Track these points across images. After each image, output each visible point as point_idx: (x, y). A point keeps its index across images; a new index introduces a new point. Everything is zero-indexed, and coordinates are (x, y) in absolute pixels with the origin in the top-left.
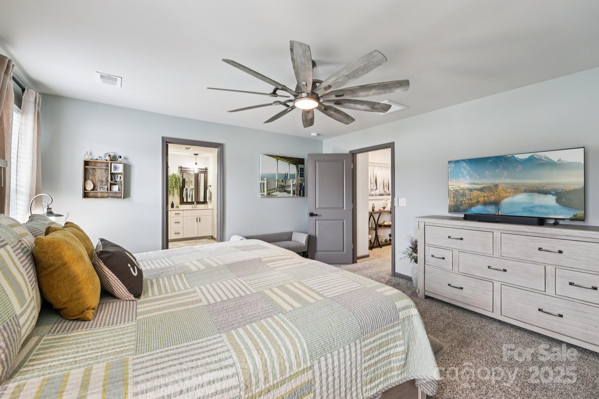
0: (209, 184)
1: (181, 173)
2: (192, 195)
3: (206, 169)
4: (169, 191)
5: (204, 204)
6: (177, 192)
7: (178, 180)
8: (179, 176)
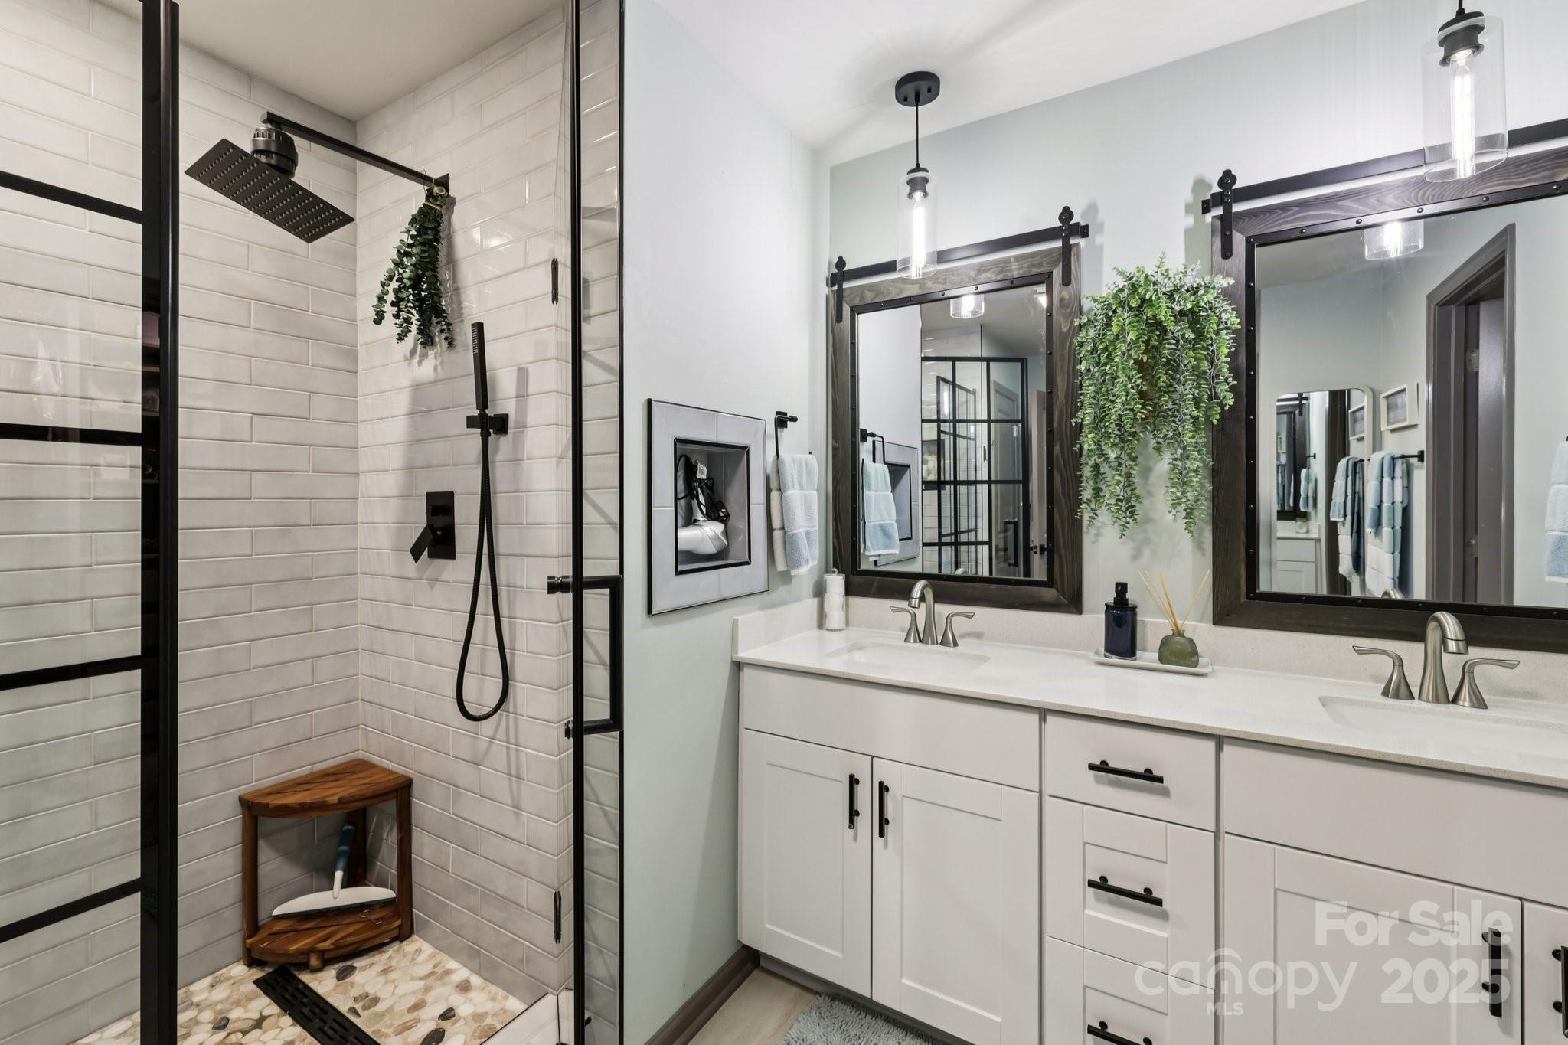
1: (1227, 252)
6: (1181, 480)
7: (1187, 341)
8: (1201, 292)
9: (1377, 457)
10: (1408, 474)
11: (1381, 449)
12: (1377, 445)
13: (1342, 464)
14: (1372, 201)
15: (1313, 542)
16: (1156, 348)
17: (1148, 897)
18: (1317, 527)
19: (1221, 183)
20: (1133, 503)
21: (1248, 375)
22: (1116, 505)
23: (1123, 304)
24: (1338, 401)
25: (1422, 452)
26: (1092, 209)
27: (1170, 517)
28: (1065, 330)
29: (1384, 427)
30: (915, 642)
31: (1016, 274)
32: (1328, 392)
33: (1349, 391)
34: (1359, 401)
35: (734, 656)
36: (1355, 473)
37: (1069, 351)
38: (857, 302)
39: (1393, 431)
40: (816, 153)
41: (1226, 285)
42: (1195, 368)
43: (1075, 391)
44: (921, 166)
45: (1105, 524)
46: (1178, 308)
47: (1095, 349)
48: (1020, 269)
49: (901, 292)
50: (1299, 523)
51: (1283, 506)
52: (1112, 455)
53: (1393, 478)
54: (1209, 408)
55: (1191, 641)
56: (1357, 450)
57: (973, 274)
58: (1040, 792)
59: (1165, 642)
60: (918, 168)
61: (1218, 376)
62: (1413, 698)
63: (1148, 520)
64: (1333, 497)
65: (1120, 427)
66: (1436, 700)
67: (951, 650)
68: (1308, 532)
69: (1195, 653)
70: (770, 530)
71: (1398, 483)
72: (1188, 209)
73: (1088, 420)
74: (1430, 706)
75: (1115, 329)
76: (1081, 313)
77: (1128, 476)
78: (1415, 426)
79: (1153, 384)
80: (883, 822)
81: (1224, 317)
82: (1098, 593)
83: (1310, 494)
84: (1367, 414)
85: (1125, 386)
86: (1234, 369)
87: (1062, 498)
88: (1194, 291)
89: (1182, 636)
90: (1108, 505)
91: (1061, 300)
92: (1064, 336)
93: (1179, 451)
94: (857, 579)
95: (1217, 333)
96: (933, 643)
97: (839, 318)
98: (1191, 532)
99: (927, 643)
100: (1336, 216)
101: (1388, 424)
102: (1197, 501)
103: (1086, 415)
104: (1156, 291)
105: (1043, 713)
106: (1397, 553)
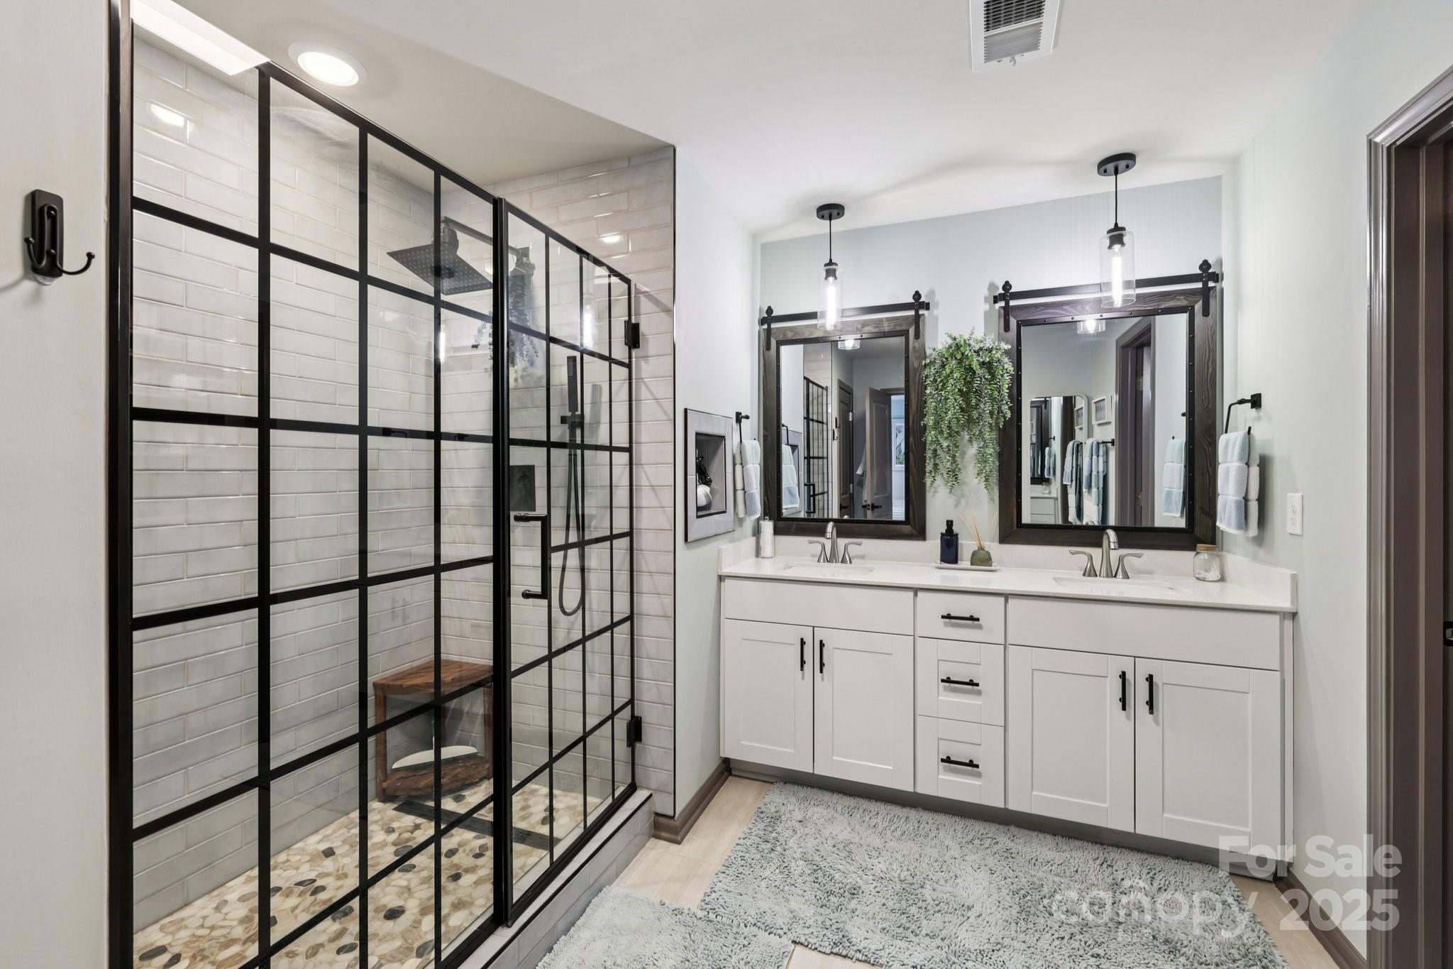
0: (1234, 385)
1: (1007, 328)
2: (1105, 478)
3: (1208, 274)
4: (929, 454)
5: (1191, 547)
6: (982, 459)
7: (986, 379)
8: (994, 352)
9: (1089, 441)
10: (1107, 453)
11: (1092, 437)
12: (1091, 433)
13: (1070, 445)
14: (1079, 308)
15: (1053, 500)
16: (970, 382)
17: (971, 683)
18: (1055, 490)
19: (1004, 288)
20: (957, 473)
21: (1018, 399)
22: (947, 474)
23: (952, 355)
24: (1069, 403)
25: (1113, 440)
26: (932, 293)
27: (976, 481)
28: (916, 366)
29: (1094, 422)
30: (824, 561)
31: (886, 329)
32: (1062, 398)
33: (1075, 397)
34: (1080, 403)
35: (719, 571)
36: (1078, 451)
37: (919, 380)
38: (781, 338)
39: (1099, 425)
40: (754, 236)
41: (1006, 348)
42: (991, 395)
43: (922, 404)
44: (833, 261)
45: (939, 486)
46: (981, 360)
47: (935, 381)
48: (889, 326)
49: (811, 333)
50: (1044, 486)
51: (1033, 474)
52: (945, 444)
53: (1098, 456)
54: (997, 418)
55: (988, 553)
56: (1080, 435)
57: (859, 326)
58: (914, 636)
59: (974, 554)
60: (831, 263)
61: (1002, 400)
62: (1097, 576)
63: (964, 483)
64: (1065, 468)
65: (949, 427)
66: (1107, 576)
67: (848, 565)
68: (1050, 493)
69: (990, 559)
70: (735, 490)
71: (1101, 459)
72: (986, 300)
73: (931, 423)
74: (1104, 579)
75: (948, 371)
76: (925, 357)
77: (954, 457)
78: (1110, 423)
79: (968, 403)
80: (822, 665)
81: (1006, 366)
82: (936, 527)
83: (1051, 466)
84: (1085, 412)
85: (953, 404)
86: (1010, 396)
87: (914, 469)
88: (990, 350)
89: (983, 549)
90: (942, 474)
91: (914, 348)
92: (916, 370)
93: (982, 443)
94: (781, 524)
95: (1002, 376)
96: (836, 562)
97: (768, 347)
98: (987, 489)
99: (833, 562)
100: (1061, 314)
101: (1096, 420)
102: (991, 471)
103: (930, 420)
104: (970, 350)
105: (916, 590)
106: (1101, 506)
